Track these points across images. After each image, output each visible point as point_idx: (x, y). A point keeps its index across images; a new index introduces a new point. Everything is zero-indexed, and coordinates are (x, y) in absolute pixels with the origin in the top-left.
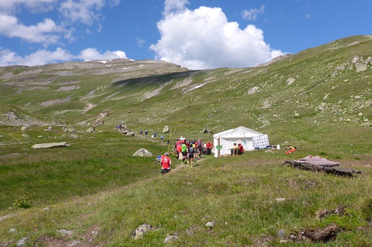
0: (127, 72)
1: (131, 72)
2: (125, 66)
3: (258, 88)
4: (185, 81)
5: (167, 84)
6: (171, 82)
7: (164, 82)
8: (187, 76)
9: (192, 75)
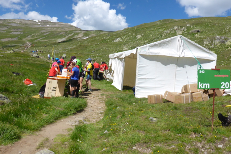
0: (49, 28)
1: (51, 28)
2: (48, 24)
3: (120, 39)
4: (79, 35)
5: (69, 35)
6: (72, 35)
7: (68, 34)
8: (81, 33)
9: (83, 32)
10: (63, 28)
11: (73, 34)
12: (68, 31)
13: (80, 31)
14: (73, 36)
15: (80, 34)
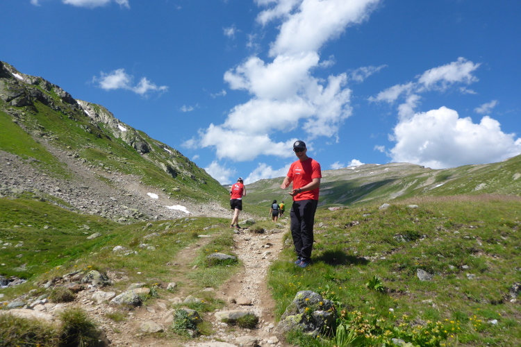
0: (373, 176)
1: (377, 176)
2: (371, 171)
3: (485, 184)
4: (428, 180)
5: (410, 184)
6: (414, 182)
7: (408, 182)
8: (430, 176)
9: (435, 174)
10: (397, 173)
11: (416, 180)
12: (406, 177)
13: (428, 174)
14: (418, 183)
15: (429, 178)
